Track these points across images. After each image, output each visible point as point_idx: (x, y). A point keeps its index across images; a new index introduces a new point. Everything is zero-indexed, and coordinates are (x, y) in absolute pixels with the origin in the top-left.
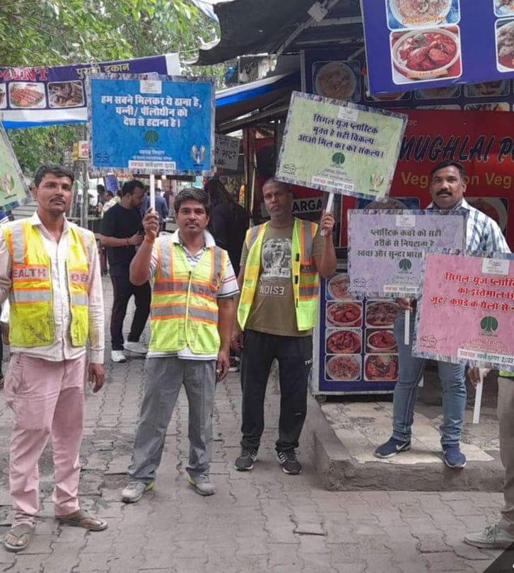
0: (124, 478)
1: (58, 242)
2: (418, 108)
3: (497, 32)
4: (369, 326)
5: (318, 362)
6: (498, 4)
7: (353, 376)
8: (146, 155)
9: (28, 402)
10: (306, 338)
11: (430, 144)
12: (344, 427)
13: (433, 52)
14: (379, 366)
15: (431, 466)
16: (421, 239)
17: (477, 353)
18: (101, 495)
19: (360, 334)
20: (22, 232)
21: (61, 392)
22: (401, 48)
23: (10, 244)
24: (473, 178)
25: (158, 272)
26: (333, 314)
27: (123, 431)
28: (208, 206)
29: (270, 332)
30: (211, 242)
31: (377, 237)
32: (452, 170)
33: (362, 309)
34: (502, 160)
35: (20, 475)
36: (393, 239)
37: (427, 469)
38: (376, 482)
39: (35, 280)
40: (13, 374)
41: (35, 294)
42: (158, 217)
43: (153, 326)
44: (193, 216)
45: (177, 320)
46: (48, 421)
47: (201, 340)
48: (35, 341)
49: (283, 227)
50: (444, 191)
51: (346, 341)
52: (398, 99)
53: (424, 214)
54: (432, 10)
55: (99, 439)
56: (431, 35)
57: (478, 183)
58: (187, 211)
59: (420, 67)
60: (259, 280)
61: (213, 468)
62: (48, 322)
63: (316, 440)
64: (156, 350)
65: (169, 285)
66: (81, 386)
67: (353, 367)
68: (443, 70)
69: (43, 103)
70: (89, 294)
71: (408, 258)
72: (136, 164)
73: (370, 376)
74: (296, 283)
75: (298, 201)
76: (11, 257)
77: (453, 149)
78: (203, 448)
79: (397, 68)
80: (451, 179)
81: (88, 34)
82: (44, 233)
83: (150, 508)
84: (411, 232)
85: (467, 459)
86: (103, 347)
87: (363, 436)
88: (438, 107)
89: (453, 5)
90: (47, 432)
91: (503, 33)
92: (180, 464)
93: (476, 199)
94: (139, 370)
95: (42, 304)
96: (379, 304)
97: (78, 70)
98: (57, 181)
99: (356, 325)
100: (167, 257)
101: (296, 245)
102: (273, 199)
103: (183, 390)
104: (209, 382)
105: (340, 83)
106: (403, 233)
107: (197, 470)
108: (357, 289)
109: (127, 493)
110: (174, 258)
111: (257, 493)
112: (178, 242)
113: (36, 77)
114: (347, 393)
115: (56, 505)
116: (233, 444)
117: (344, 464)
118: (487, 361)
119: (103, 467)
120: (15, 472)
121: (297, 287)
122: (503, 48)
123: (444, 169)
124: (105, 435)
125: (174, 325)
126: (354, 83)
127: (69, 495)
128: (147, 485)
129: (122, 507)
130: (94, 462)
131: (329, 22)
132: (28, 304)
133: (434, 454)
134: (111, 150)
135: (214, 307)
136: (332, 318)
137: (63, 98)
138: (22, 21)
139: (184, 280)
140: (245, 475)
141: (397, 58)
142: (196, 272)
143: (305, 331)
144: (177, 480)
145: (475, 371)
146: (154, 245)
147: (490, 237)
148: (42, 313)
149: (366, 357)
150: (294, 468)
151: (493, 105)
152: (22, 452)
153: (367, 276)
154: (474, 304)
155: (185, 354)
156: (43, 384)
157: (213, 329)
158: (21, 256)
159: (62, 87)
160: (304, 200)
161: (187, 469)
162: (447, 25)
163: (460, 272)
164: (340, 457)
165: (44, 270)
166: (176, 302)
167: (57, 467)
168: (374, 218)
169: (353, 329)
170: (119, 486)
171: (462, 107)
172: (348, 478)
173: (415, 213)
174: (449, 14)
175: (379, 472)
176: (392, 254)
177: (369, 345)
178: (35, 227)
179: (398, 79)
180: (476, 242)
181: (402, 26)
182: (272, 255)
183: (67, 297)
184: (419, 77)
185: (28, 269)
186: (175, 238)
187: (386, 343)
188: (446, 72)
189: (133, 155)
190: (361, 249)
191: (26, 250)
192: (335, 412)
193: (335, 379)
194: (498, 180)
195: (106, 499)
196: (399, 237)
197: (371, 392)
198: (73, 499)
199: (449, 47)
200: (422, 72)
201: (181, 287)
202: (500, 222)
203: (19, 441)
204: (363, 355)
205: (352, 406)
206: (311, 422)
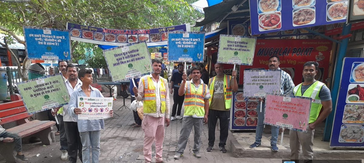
0: (174, 153)
1: (157, 82)
2: (266, 38)
3: (293, 13)
4: (248, 109)
5: (232, 120)
6: (294, 4)
7: (243, 124)
8: (184, 56)
9: (149, 129)
10: (228, 111)
11: (269, 51)
12: (240, 139)
13: (272, 20)
14: (251, 121)
15: (267, 151)
16: (267, 79)
17: (282, 124)
18: (168, 157)
19: (245, 111)
20: (147, 80)
21: (158, 126)
22: (262, 20)
23: (144, 83)
24: (283, 61)
25: (186, 92)
26: (237, 105)
27: (172, 140)
28: (201, 71)
29: (218, 109)
30: (202, 82)
31: (253, 79)
32: (275, 59)
33: (246, 103)
34: (293, 55)
35: (147, 150)
36: (257, 79)
37: (266, 151)
38: (250, 155)
39: (151, 94)
40: (144, 121)
41: (151, 98)
42: (187, 75)
43: (185, 108)
44: (196, 74)
45: (192, 106)
46: (154, 135)
47: (199, 112)
48: (151, 111)
49: (221, 77)
50: (272, 65)
51: (241, 114)
52: (259, 36)
53: (268, 71)
54: (272, 7)
55: (165, 142)
56: (272, 15)
57: (285, 63)
58: (195, 73)
59: (268, 26)
60: (213, 94)
61: (200, 151)
62: (155, 106)
63: (231, 143)
64: (186, 115)
65: (190, 96)
66: (163, 125)
67: (243, 121)
68: (275, 26)
69: (148, 41)
70: (166, 98)
71: (262, 85)
72: (180, 59)
73: (248, 124)
74: (225, 94)
75: (225, 70)
76: (144, 86)
77: (277, 52)
78: (198, 144)
79: (260, 26)
80: (274, 61)
81: (159, 18)
82: (153, 80)
83: (182, 161)
84: (264, 77)
85: (279, 149)
86: (169, 114)
87: (246, 142)
88: (272, 38)
89: (279, 5)
90: (154, 138)
91: (295, 14)
92: (190, 149)
93: (284, 68)
94: (175, 123)
95: (153, 101)
96: (251, 102)
97: (159, 30)
98: (158, 64)
99: (244, 108)
100: (189, 87)
101: (225, 83)
102: (218, 69)
103: (193, 127)
104: (201, 124)
105: (240, 31)
106: (261, 77)
107: (196, 150)
108: (246, 95)
109: (176, 156)
110: (191, 87)
111: (214, 157)
112: (192, 82)
113: (146, 32)
114: (241, 130)
115: (156, 159)
116: (205, 144)
117: (240, 150)
118: (285, 126)
119: (168, 150)
120: (145, 149)
121: (225, 96)
122: (295, 19)
123: (272, 58)
124: (168, 141)
125: (191, 107)
126: (245, 31)
127: (160, 156)
128: (181, 154)
129: (174, 160)
130: (165, 148)
131: (238, 12)
132: (149, 100)
133: (268, 147)
134: (174, 55)
135: (203, 102)
136: (236, 106)
137: (154, 39)
138: (139, 14)
139: (194, 94)
140: (210, 152)
141: (260, 23)
142: (198, 92)
143: (228, 109)
144: (189, 154)
145: (281, 129)
146: (185, 84)
147: (287, 79)
148: (153, 103)
149: (247, 119)
150: (224, 151)
151: (291, 37)
152: (147, 143)
153: (249, 91)
154: (281, 110)
155: (195, 116)
156: (153, 124)
157: (203, 109)
158: (147, 86)
159: (154, 35)
160: (226, 70)
161: (193, 150)
162: (277, 12)
163: (277, 100)
164: (239, 147)
165: (153, 91)
166: (192, 100)
167: (156, 148)
168: (252, 73)
169: (243, 110)
170: (173, 155)
171: (280, 38)
172: (241, 154)
173: (265, 71)
174: (278, 8)
175: (251, 152)
176: (257, 84)
177: (248, 115)
178: (151, 78)
179: (261, 30)
180: (283, 81)
181: (262, 13)
182: (217, 86)
183: (160, 99)
184: (267, 29)
185: (149, 90)
186: (191, 81)
187: (253, 114)
188: (276, 27)
189: (180, 56)
190: (248, 83)
191: (148, 85)
192: (237, 135)
193: (237, 125)
194: (291, 62)
195: (170, 158)
196: (260, 79)
197: (248, 129)
198: (161, 157)
199: (277, 19)
200: (268, 27)
201: (193, 96)
202: (292, 76)
203: (146, 140)
204: (246, 118)
205: (242, 134)
206: (229, 137)
